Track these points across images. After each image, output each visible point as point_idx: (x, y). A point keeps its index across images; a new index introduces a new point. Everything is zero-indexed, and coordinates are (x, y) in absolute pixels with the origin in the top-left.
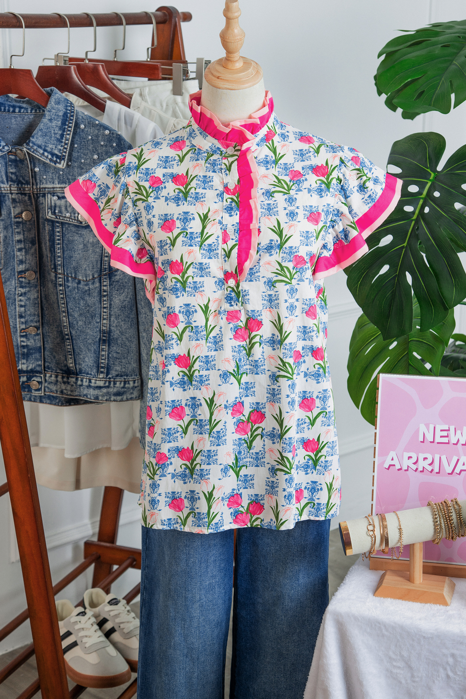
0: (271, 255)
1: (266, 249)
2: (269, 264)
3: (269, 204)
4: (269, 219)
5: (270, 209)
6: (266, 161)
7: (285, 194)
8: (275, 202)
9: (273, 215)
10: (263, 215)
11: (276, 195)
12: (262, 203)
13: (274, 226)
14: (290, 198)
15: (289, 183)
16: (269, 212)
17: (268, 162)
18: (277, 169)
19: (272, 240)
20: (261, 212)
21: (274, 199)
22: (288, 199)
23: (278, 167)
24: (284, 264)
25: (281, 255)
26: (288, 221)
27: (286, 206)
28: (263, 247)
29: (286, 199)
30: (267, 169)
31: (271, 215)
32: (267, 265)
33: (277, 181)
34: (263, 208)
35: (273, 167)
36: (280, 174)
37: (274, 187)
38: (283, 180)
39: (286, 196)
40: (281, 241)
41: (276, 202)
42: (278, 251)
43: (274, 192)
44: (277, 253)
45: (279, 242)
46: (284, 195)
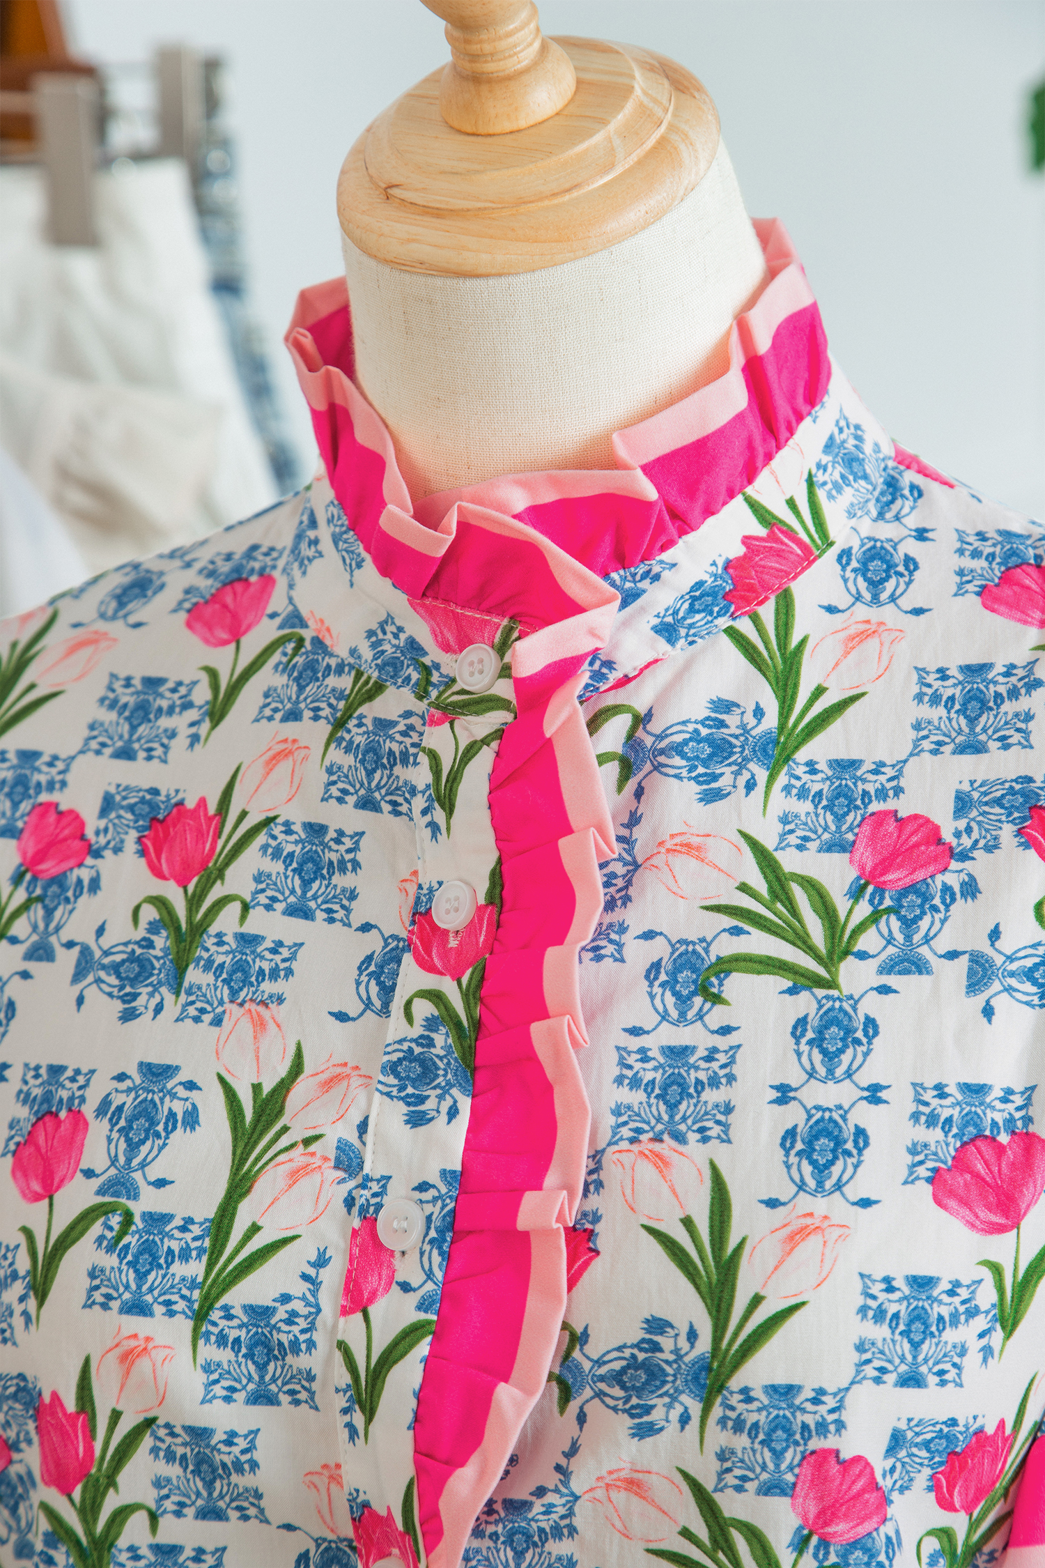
0: (645, 1431)
1: (617, 1378)
2: (634, 1485)
3: (678, 1053)
4: (661, 1162)
5: (683, 1086)
6: (709, 740)
7: (801, 981)
8: (722, 1042)
9: (693, 1137)
10: (626, 1132)
11: (737, 985)
12: (634, 1043)
13: (688, 1223)
14: (830, 1019)
15: (842, 905)
16: (672, 1107)
17: (721, 750)
18: (780, 802)
19: (657, 1325)
20: (617, 1112)
21: (717, 1016)
22: (813, 1021)
23: (787, 789)
24: (732, 1505)
25: (718, 1437)
26: (785, 1190)
27: (794, 1076)
28: (599, 1363)
29: (802, 1022)
30: (712, 796)
31: (680, 1138)
32: (620, 1497)
33: (761, 887)
34: (635, 1083)
35: (750, 786)
36: (793, 839)
37: (736, 931)
38: (810, 885)
39: (805, 1003)
40: (717, 1339)
41: (733, 1039)
42: (695, 1408)
43: (726, 966)
44: (684, 1420)
45: (704, 1344)
46: (792, 991)
